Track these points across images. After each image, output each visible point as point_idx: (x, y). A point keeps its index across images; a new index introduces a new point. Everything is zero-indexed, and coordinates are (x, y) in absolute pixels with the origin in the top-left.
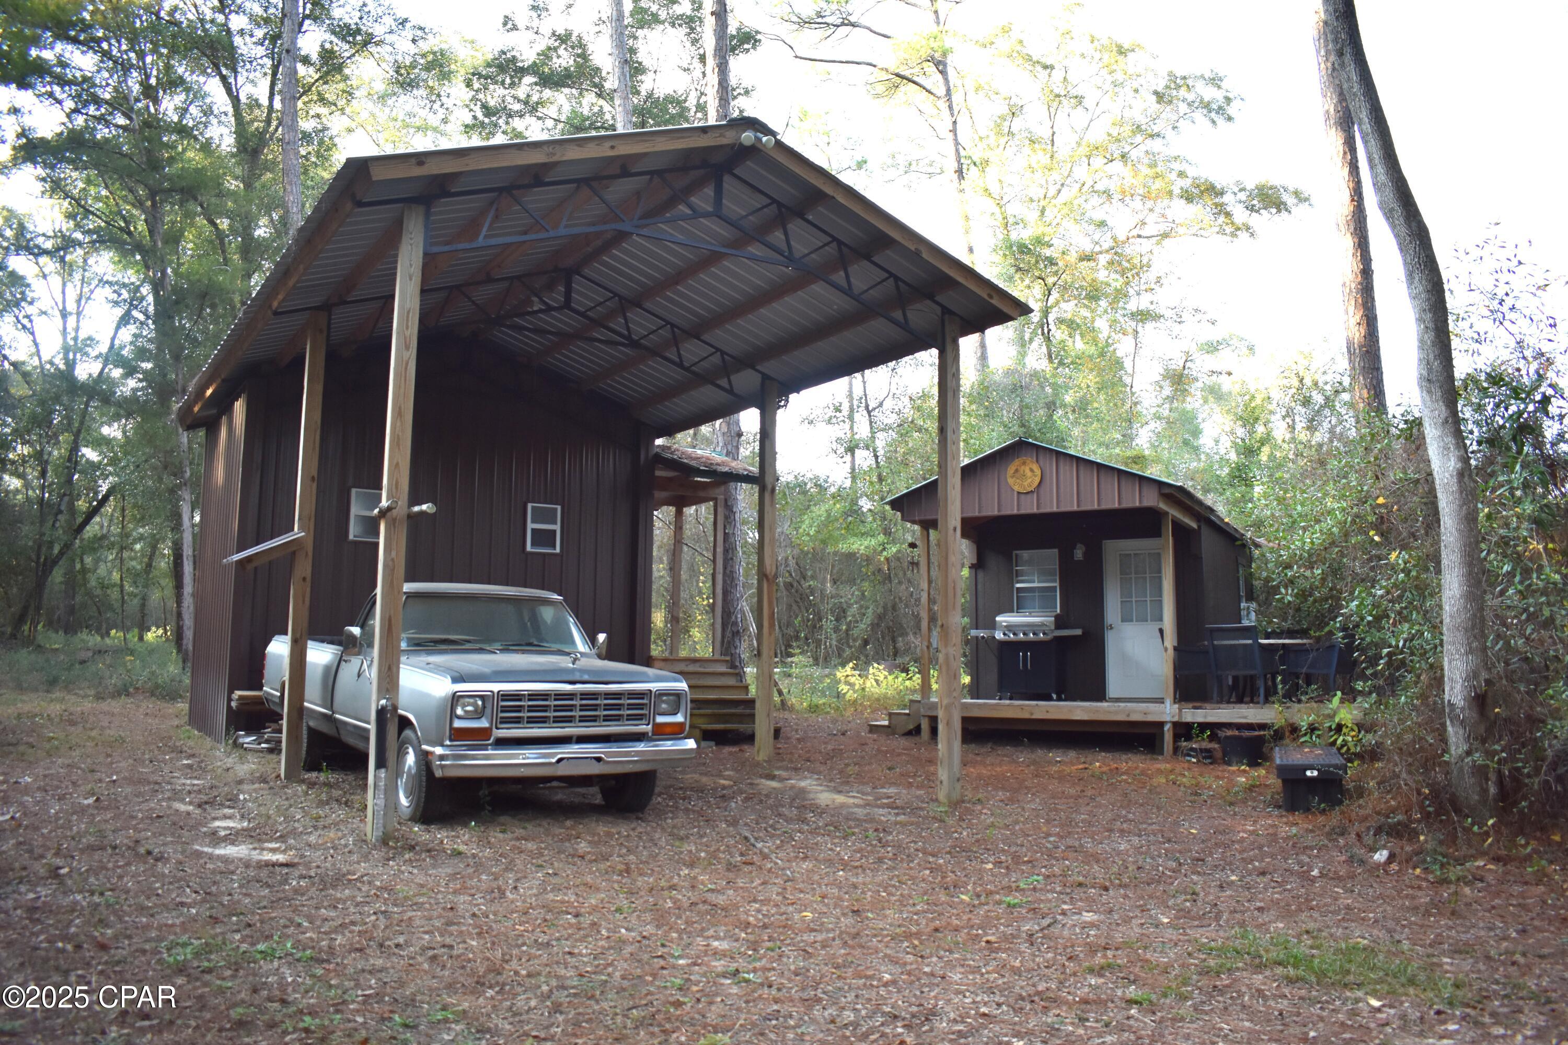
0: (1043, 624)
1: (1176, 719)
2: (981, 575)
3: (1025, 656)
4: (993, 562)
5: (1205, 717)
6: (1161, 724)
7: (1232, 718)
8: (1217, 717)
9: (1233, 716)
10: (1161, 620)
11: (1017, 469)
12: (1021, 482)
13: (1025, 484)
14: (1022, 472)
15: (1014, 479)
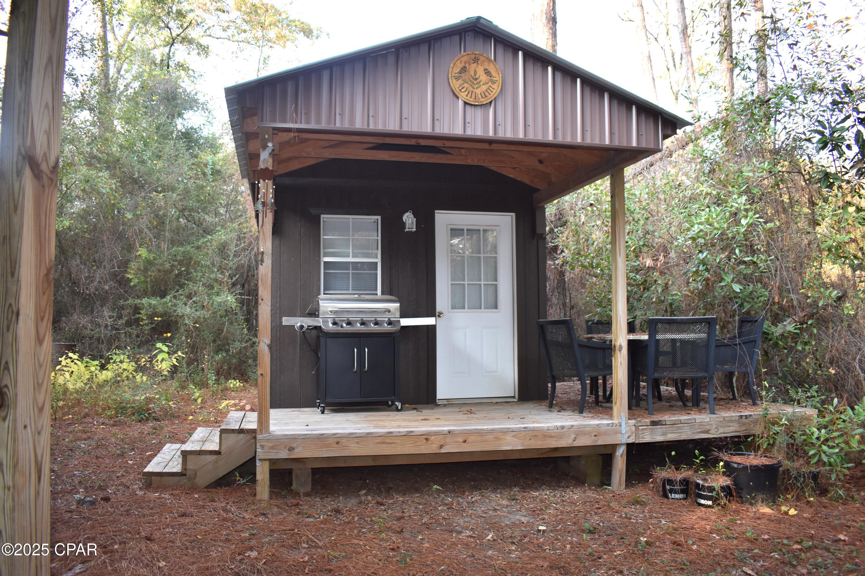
3: (360, 352)
5: (665, 435)
7: (693, 433)
8: (679, 433)
9: (695, 431)
10: (496, 307)
11: (465, 67)
12: (471, 89)
13: (478, 91)
14: (473, 74)
15: (460, 82)
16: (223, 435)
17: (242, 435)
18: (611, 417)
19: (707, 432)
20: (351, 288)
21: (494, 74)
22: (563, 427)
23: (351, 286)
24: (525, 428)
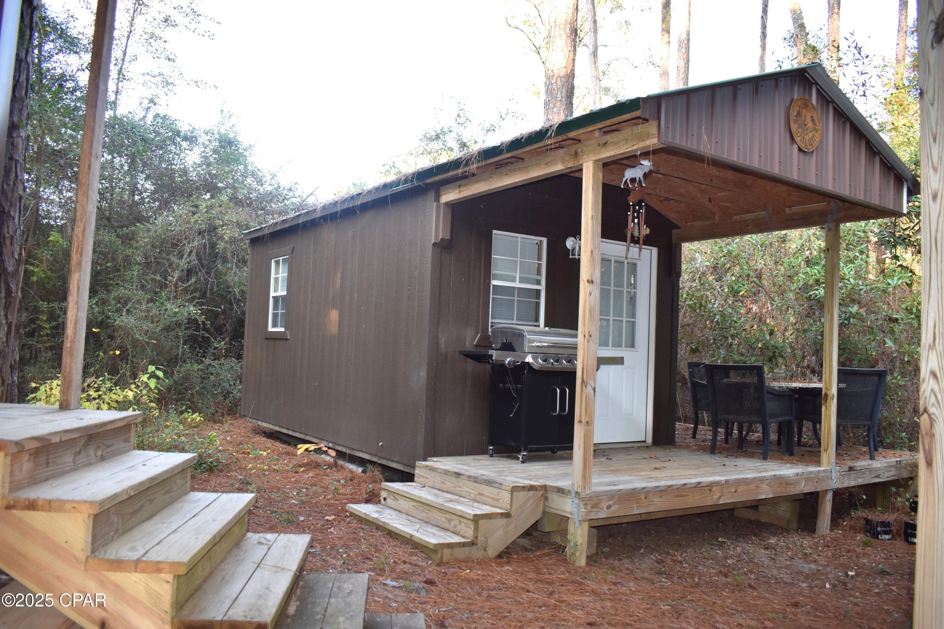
1: (837, 485)
2: (448, 257)
3: (563, 393)
5: (856, 479)
10: (633, 346)
11: (799, 111)
12: (803, 134)
13: (807, 138)
14: (803, 119)
15: (797, 125)
16: (515, 493)
17: (531, 492)
18: (818, 463)
19: (878, 476)
20: (515, 318)
21: (817, 122)
22: (797, 474)
23: (515, 315)
24: (775, 476)
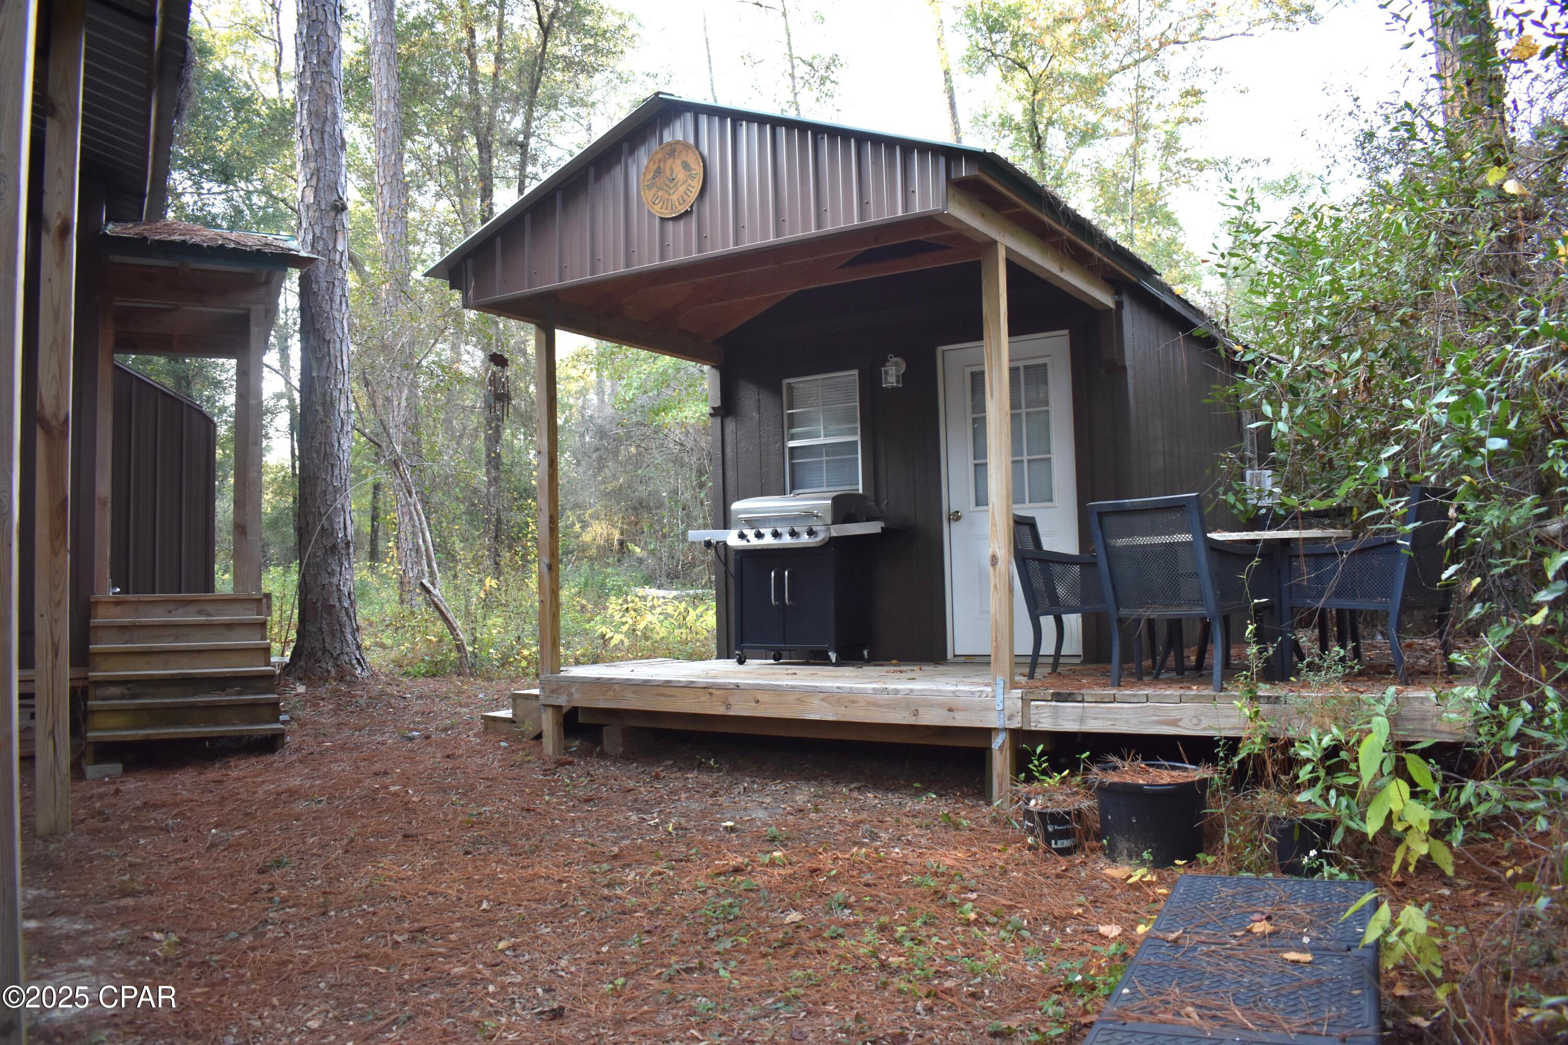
0: (808, 515)
1: (1016, 724)
2: (730, 426)
3: (779, 577)
4: (749, 396)
5: (1082, 720)
6: (987, 733)
7: (1142, 723)
8: (1110, 719)
9: (1146, 720)
10: (1051, 498)
11: (659, 168)
12: (666, 196)
13: (674, 197)
14: (668, 174)
15: (654, 190)
20: (825, 484)
21: (693, 165)
22: (897, 691)
23: (825, 481)
